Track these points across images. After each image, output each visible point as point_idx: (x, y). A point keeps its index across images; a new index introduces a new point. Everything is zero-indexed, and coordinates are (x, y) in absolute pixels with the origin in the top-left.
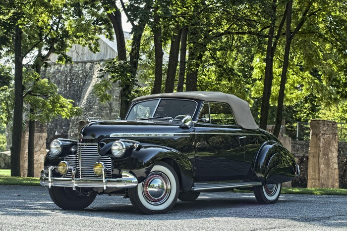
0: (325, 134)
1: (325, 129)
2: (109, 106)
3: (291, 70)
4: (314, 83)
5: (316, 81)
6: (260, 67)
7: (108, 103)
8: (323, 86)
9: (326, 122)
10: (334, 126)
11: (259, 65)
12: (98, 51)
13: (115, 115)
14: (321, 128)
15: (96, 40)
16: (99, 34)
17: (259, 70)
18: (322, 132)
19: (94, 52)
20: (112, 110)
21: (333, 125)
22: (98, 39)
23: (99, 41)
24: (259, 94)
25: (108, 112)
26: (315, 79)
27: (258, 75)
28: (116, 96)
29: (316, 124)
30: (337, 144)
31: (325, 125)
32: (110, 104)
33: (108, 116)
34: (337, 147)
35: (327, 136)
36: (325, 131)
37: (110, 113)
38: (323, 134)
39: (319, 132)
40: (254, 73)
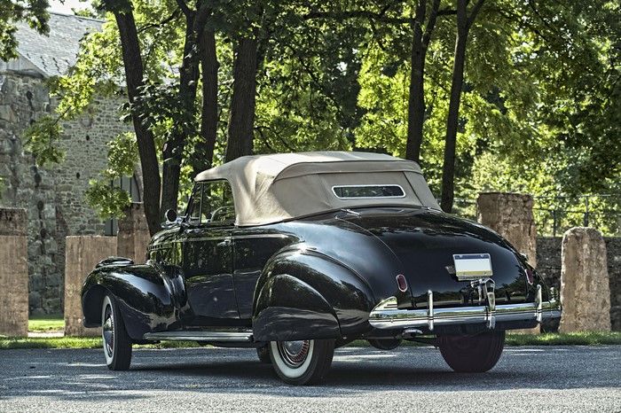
0: (509, 221)
1: (509, 211)
2: (11, 174)
3: (441, 89)
4: (490, 115)
5: (494, 111)
6: (373, 86)
7: (10, 168)
8: (508, 122)
9: (510, 198)
10: (527, 205)
11: (373, 80)
12: (14, 56)
13: (24, 194)
14: (501, 209)
15: (8, 32)
16: (16, 20)
17: (371, 91)
18: (503, 218)
19: (5, 60)
20: (18, 182)
21: (524, 202)
22: (13, 31)
23: (15, 35)
24: (373, 140)
25: (10, 186)
26: (493, 108)
27: (369, 100)
28: (26, 153)
29: (491, 202)
30: (534, 243)
31: (510, 203)
32: (14, 171)
33: (10, 197)
34: (534, 249)
35: (515, 225)
36: (510, 215)
37: (15, 189)
38: (505, 222)
39: (496, 219)
40: (361, 98)
